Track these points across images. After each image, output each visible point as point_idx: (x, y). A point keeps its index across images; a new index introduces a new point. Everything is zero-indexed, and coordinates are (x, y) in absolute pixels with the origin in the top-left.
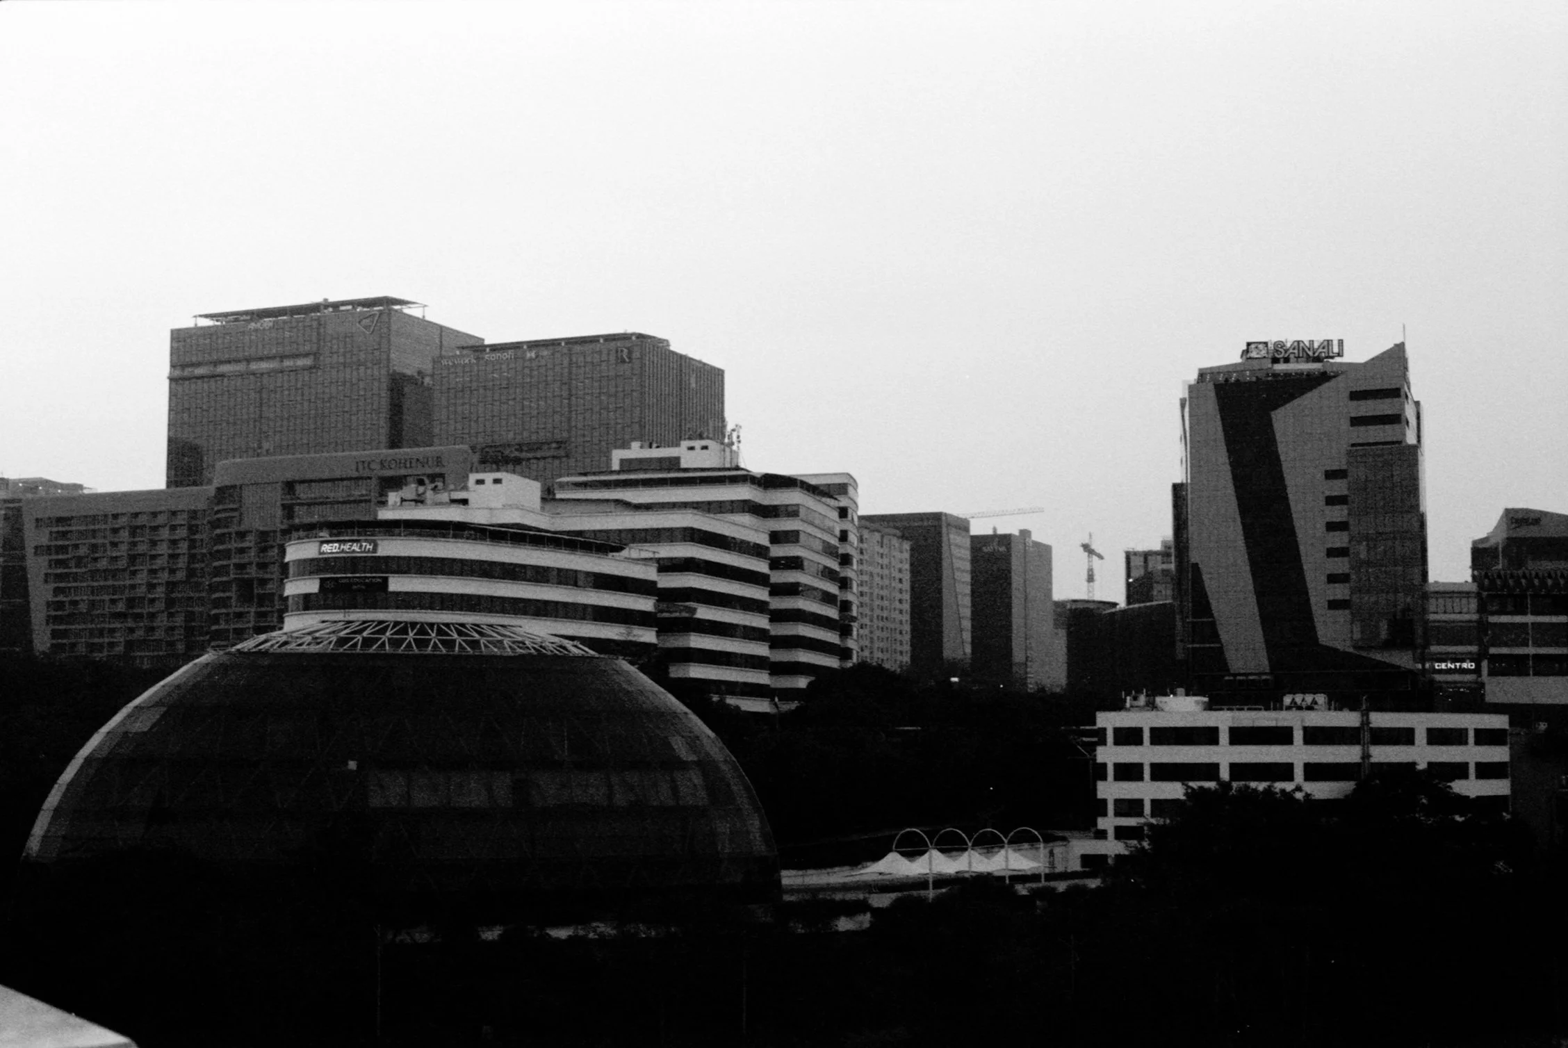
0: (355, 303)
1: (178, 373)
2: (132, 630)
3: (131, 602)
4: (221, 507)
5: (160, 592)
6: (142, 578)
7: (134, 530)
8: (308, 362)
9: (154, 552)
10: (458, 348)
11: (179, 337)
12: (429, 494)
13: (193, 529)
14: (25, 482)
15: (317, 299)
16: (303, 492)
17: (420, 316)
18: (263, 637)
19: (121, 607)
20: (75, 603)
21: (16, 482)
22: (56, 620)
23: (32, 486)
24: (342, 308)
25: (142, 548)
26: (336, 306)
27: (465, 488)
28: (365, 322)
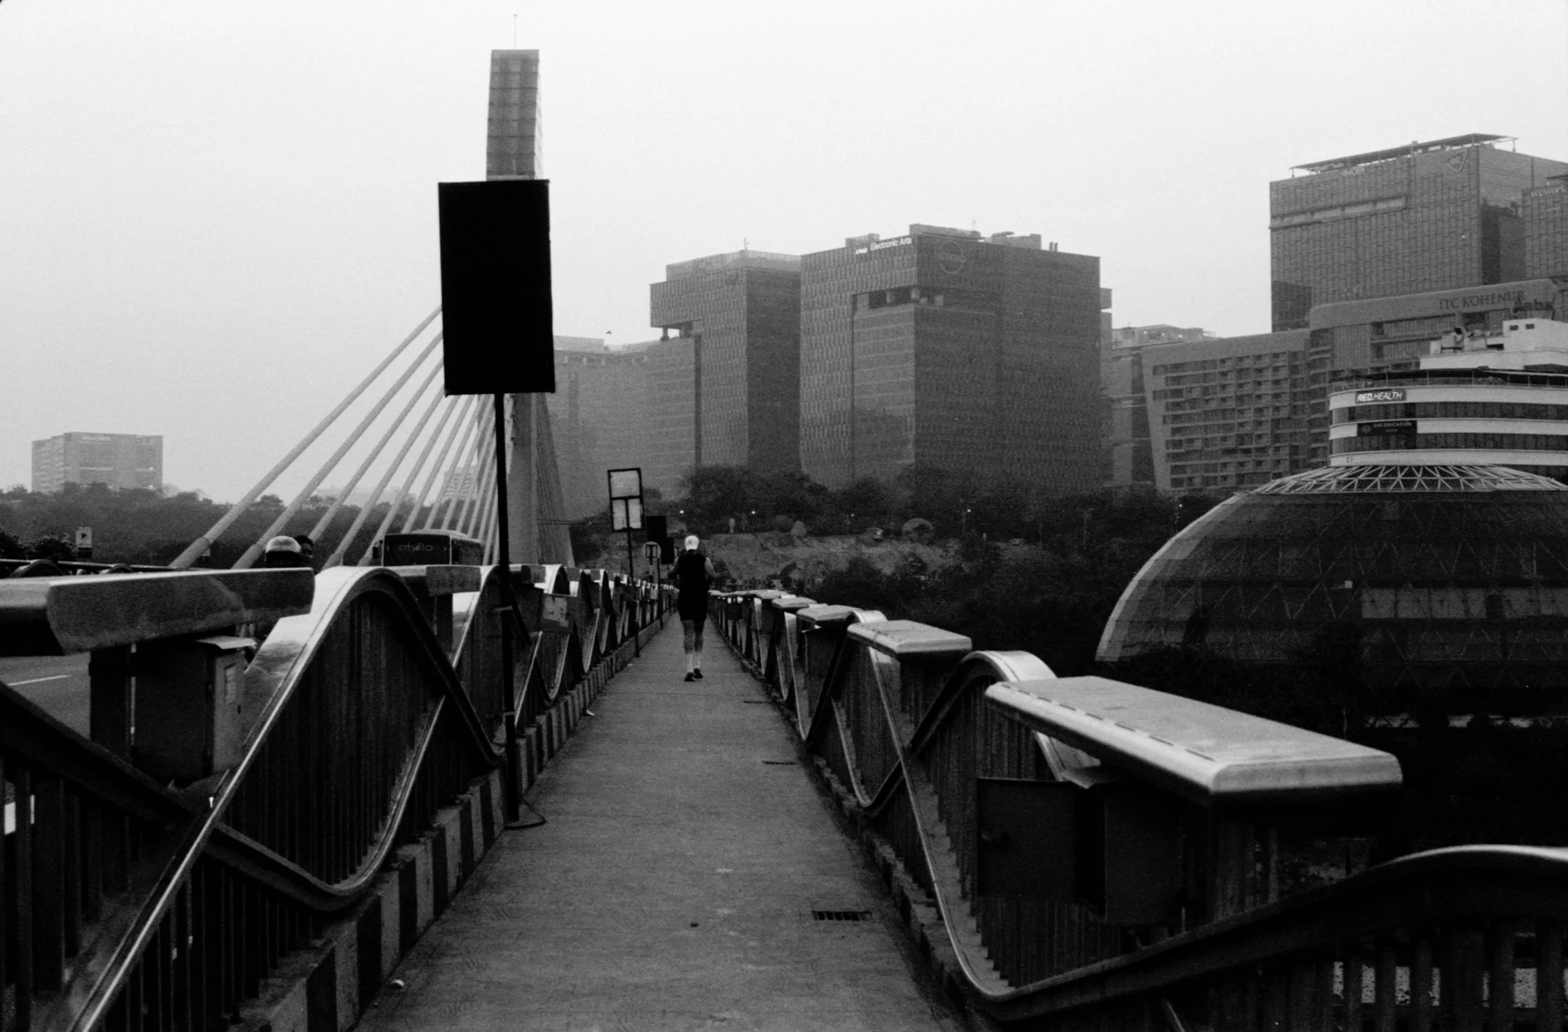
0: (1444, 143)
1: (1278, 223)
2: (1242, 464)
3: (1241, 438)
4: (1315, 350)
5: (1266, 429)
6: (1250, 416)
7: (1241, 372)
8: (1399, 203)
9: (1258, 393)
10: (1549, 178)
11: (1277, 188)
12: (1467, 342)
13: (1294, 369)
14: (1150, 329)
15: (1406, 142)
16: (1391, 332)
17: (1510, 150)
18: (1278, 481)
19: (1230, 444)
20: (1191, 441)
21: (1142, 330)
22: (1175, 457)
23: (1155, 333)
24: (1432, 149)
25: (1248, 389)
26: (1425, 147)
27: (1501, 334)
28: (1454, 161)
